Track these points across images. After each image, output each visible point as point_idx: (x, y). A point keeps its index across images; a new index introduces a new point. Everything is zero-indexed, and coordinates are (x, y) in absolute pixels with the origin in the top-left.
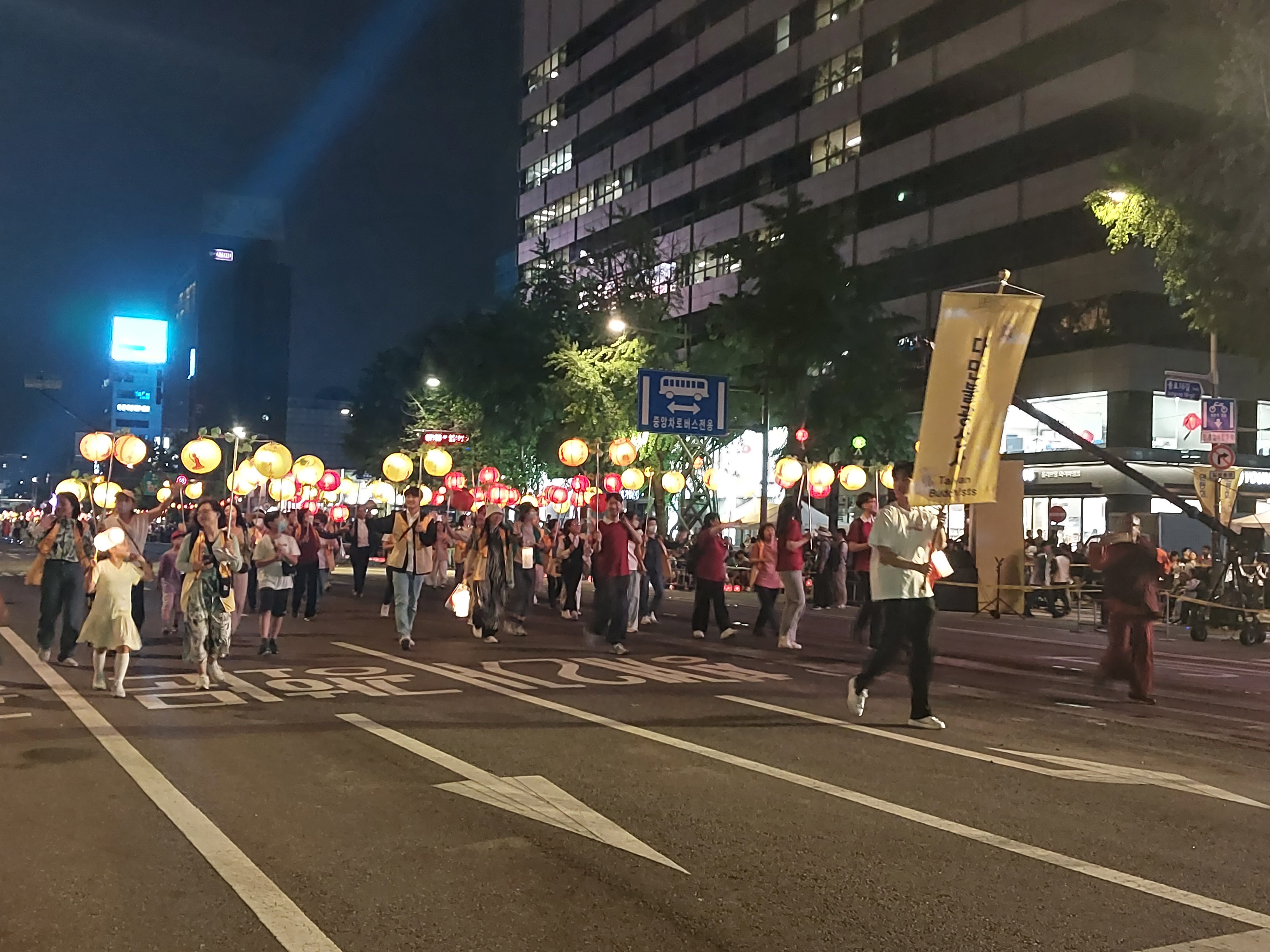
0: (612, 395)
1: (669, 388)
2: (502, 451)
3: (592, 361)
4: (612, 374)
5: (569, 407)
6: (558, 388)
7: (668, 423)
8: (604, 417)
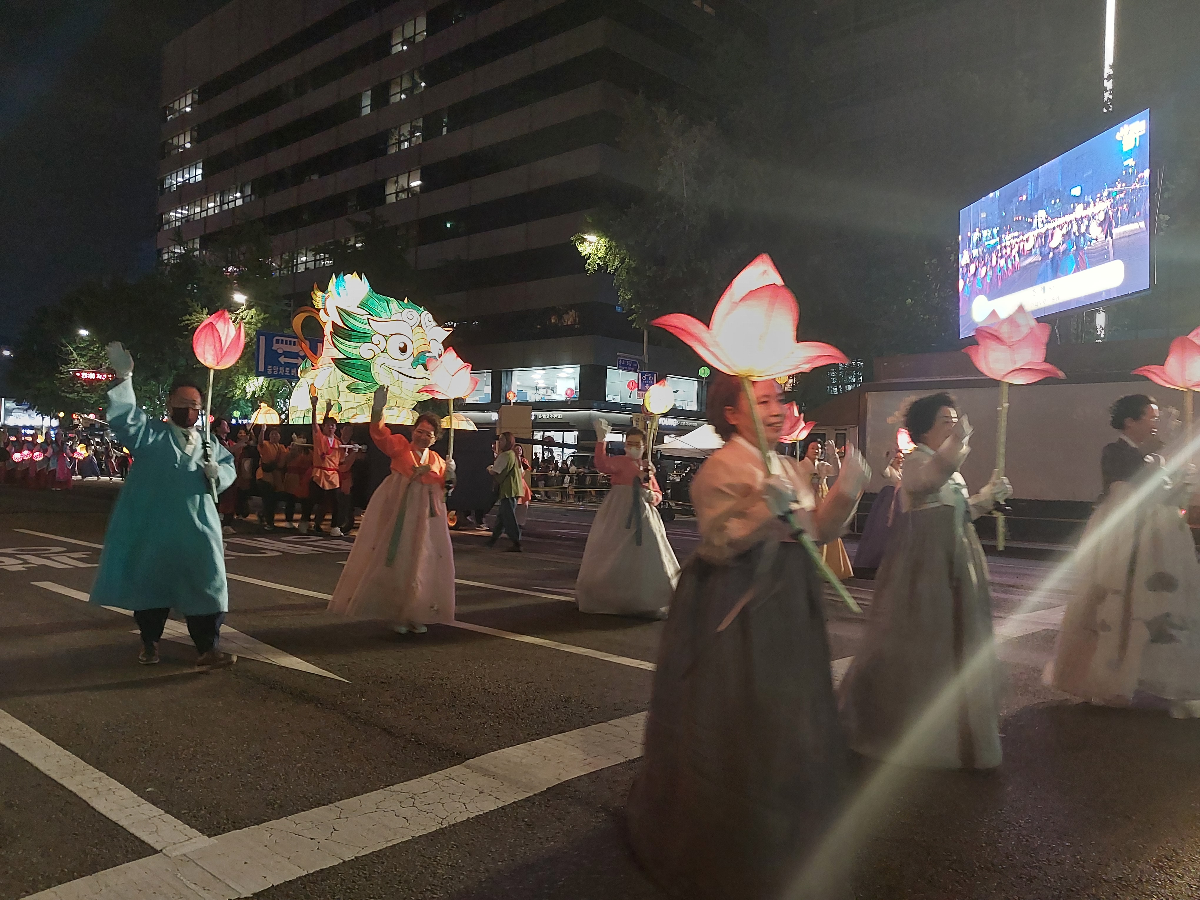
1: (280, 345)
2: (143, 388)
7: (279, 371)
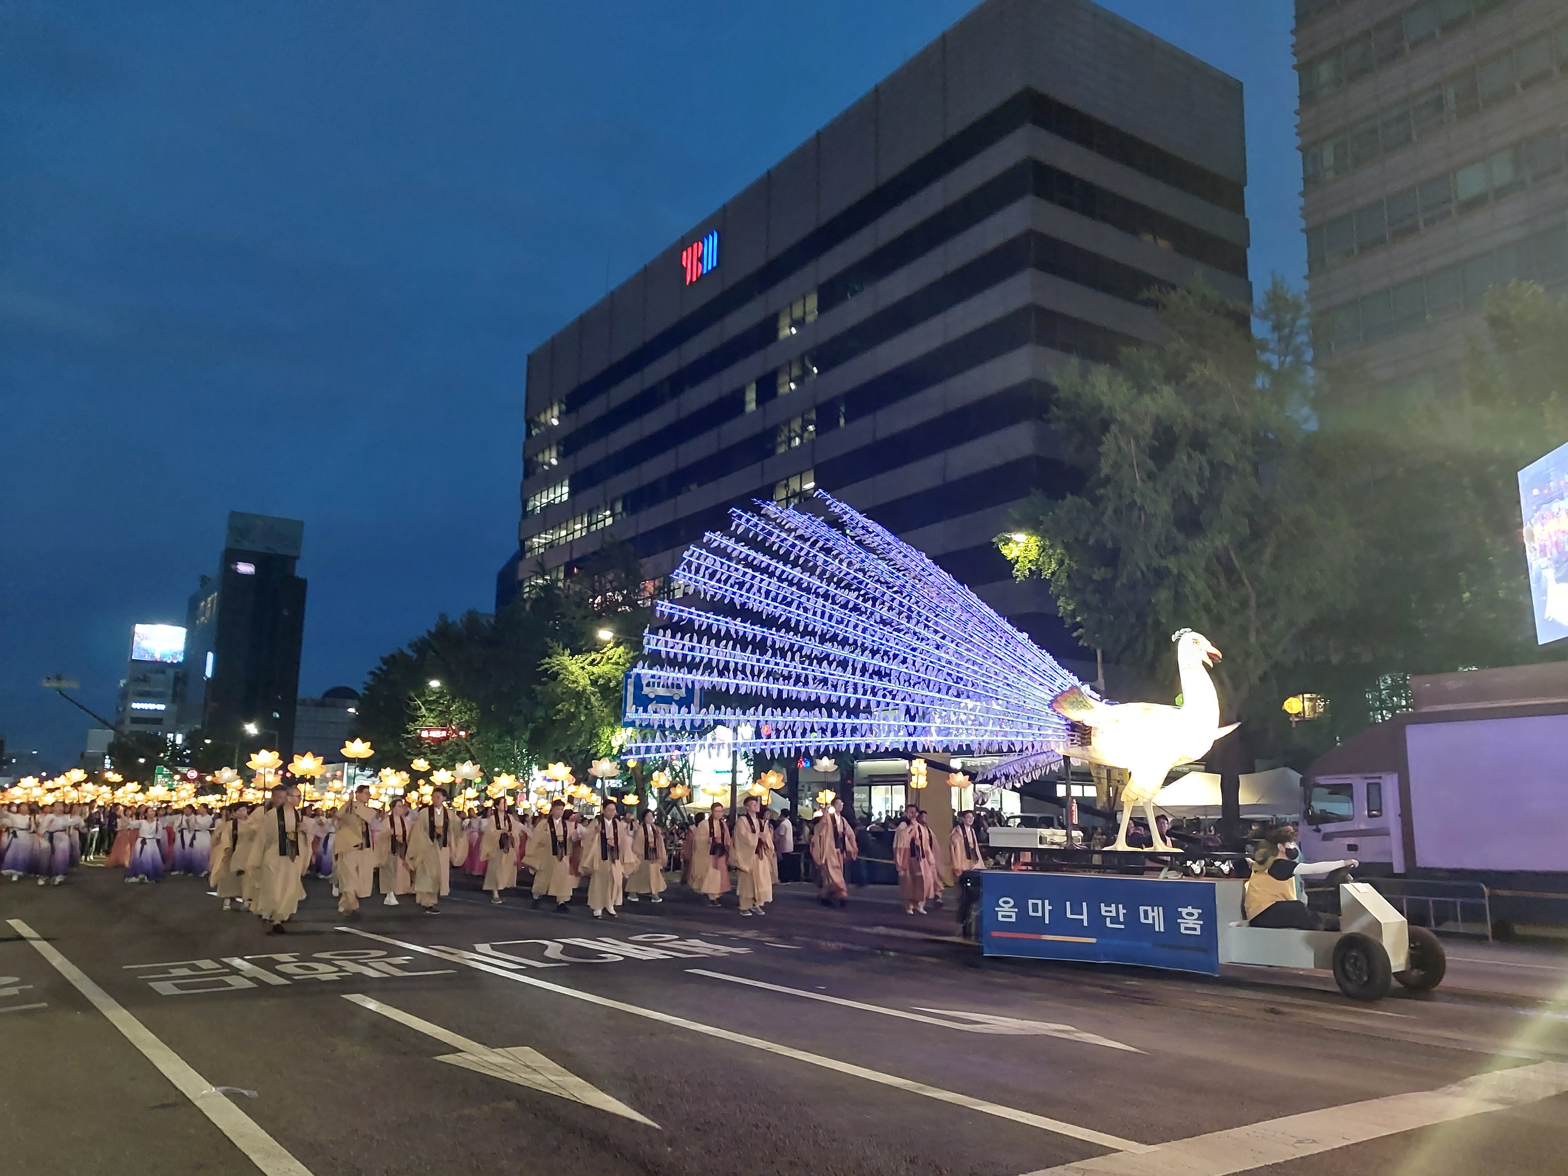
0: (599, 695)
1: (651, 689)
2: (496, 746)
3: (582, 665)
4: (600, 677)
5: (560, 706)
6: (550, 690)
8: (592, 714)
